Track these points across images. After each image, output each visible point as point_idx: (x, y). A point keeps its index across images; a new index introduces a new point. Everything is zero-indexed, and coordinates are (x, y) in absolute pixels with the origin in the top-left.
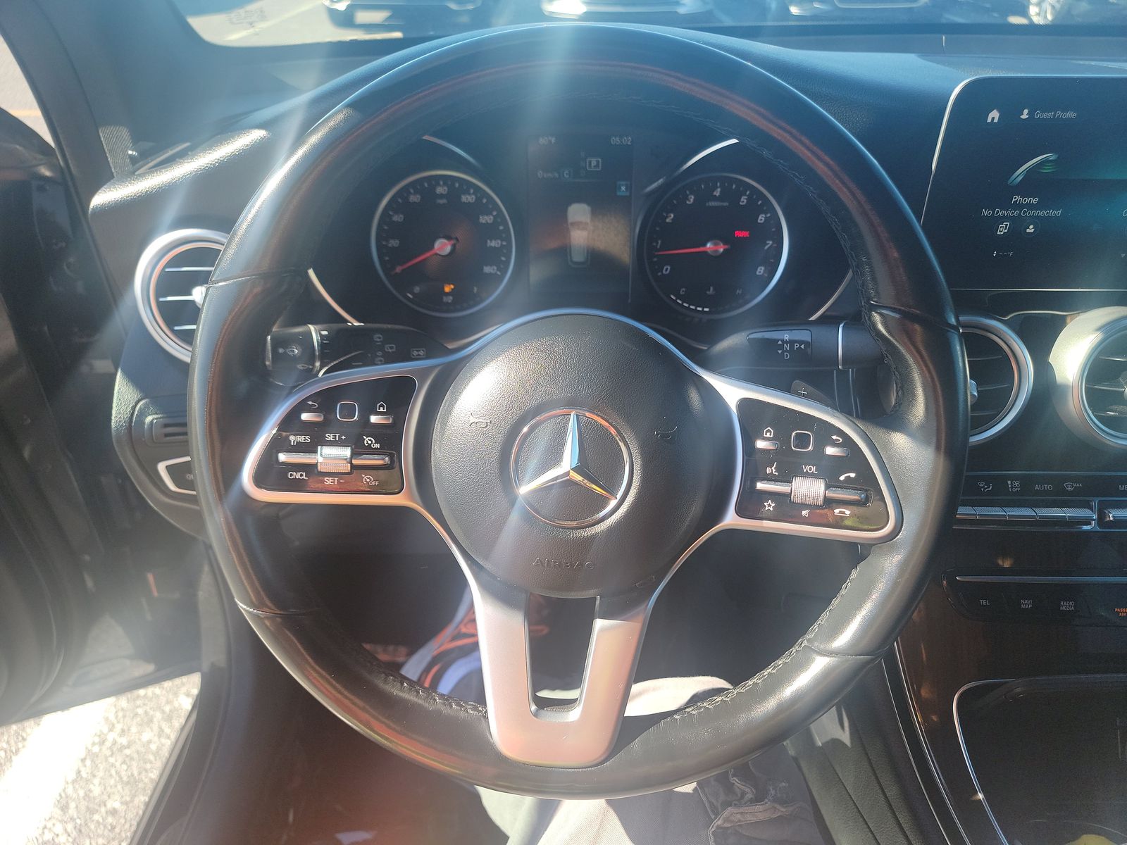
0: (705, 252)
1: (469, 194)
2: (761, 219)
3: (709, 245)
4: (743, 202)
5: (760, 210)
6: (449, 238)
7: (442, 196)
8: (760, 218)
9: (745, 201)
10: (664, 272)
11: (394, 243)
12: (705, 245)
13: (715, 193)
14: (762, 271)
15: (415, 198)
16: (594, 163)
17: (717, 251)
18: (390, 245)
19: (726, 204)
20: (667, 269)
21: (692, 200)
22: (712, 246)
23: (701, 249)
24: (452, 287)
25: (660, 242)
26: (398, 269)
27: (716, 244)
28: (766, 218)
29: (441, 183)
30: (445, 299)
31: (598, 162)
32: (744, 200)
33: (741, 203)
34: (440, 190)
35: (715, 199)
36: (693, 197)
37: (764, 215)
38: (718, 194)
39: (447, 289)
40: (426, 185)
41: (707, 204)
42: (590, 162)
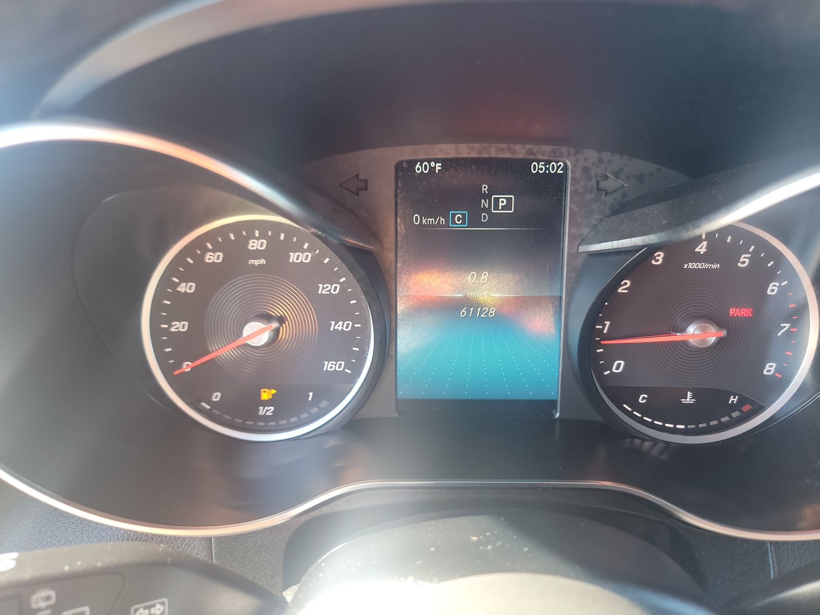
0: (685, 343)
1: (303, 251)
2: (773, 289)
3: (691, 329)
4: (744, 263)
5: (771, 276)
6: (267, 318)
7: (257, 254)
8: (770, 287)
9: (747, 261)
10: (614, 370)
11: (180, 326)
12: (683, 330)
13: (697, 250)
14: (773, 369)
15: (213, 258)
16: (503, 202)
17: (704, 341)
18: (173, 330)
19: (716, 266)
20: (618, 367)
21: (660, 259)
22: (697, 332)
23: (678, 337)
24: (274, 391)
25: (608, 323)
26: (187, 366)
27: (704, 330)
28: (780, 287)
29: (257, 233)
30: (262, 411)
31: (509, 200)
32: (744, 261)
33: (739, 265)
34: (255, 245)
35: (698, 258)
36: (662, 254)
37: (777, 284)
38: (703, 251)
39: (266, 395)
40: (232, 237)
41: (686, 266)
42: (497, 200)
